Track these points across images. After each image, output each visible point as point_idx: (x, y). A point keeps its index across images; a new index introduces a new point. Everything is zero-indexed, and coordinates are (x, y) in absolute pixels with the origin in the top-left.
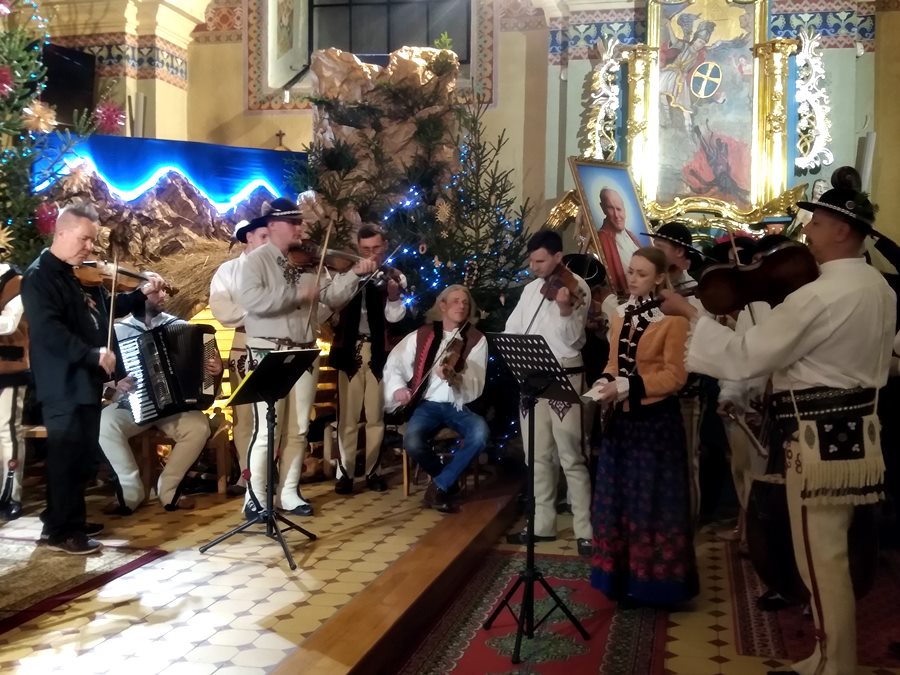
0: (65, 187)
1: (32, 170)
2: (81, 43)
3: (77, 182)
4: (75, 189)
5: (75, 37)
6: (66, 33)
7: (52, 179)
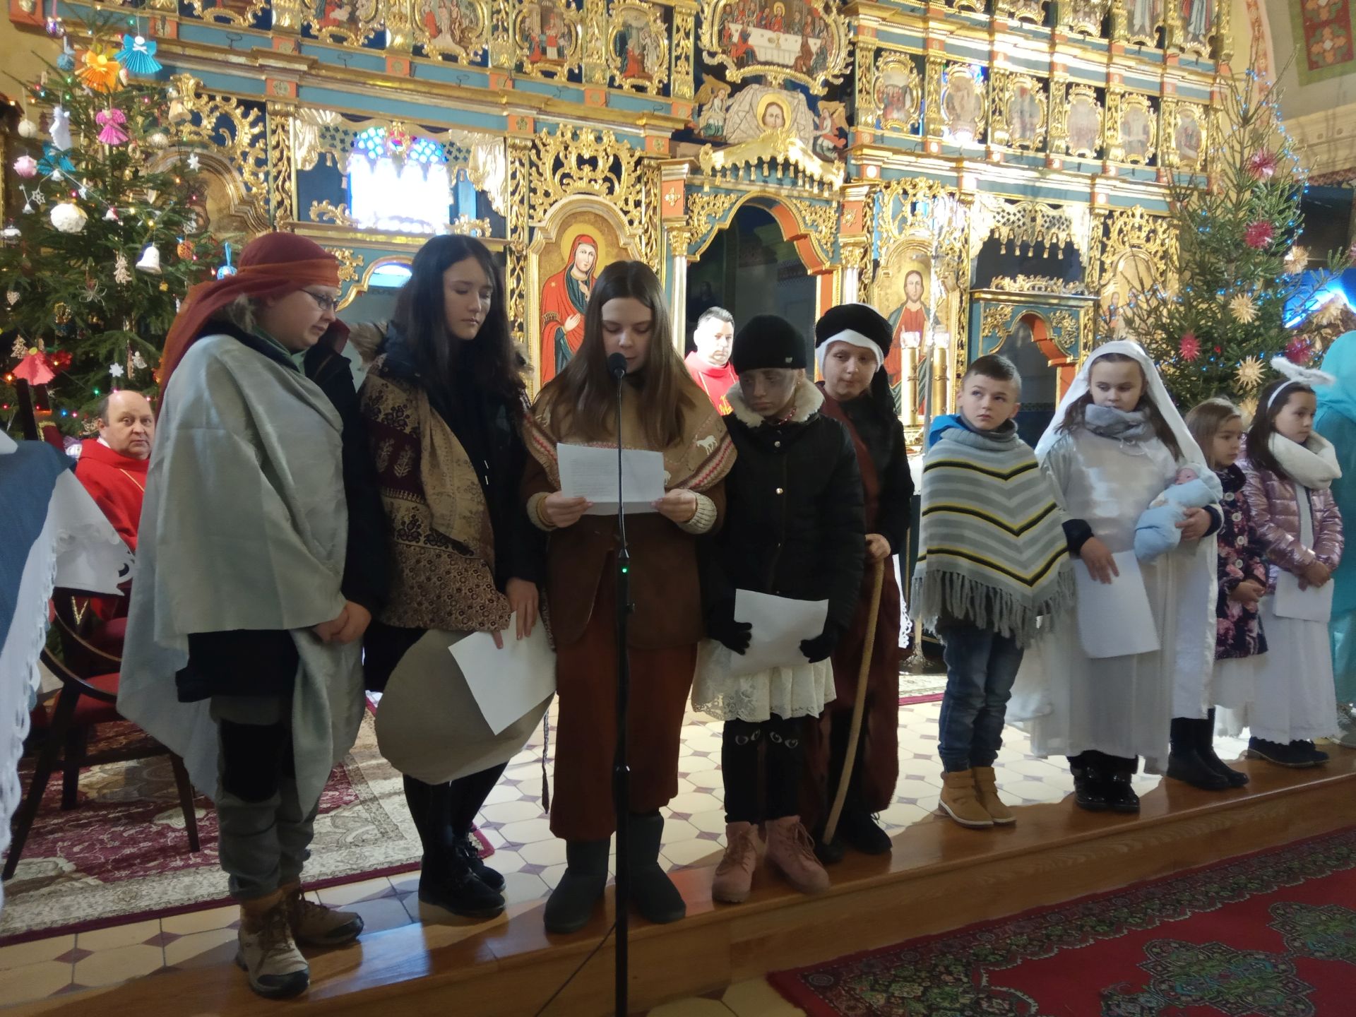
0: (1315, 321)
1: (1284, 308)
2: (1339, 178)
3: (1327, 315)
4: (1325, 322)
5: (1333, 173)
6: (1324, 171)
7: (1304, 315)
